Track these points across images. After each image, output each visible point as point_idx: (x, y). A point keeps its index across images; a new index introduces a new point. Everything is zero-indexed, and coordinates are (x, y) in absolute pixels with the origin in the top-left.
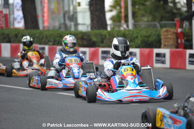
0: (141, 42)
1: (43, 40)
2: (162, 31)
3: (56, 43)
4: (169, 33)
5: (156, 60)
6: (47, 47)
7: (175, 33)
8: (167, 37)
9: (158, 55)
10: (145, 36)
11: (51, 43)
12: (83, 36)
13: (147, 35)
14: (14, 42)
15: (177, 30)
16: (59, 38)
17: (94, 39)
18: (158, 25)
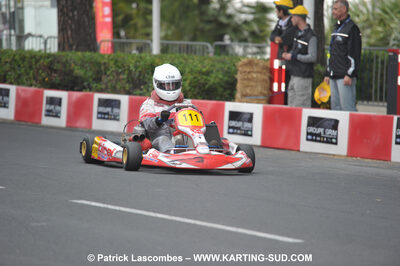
0: (190, 84)
2: (240, 63)
4: (255, 68)
7: (266, 68)
8: (250, 77)
12: (51, 63)
13: (204, 70)
15: (272, 64)
17: (79, 72)
18: (211, 49)
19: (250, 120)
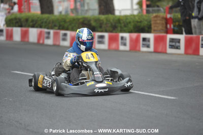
0: (133, 27)
1: (50, 25)
3: (61, 28)
4: (159, 19)
5: (143, 44)
6: (52, 32)
7: (163, 18)
8: (156, 22)
9: (144, 39)
10: (138, 22)
11: (57, 28)
12: (84, 21)
13: (139, 20)
14: (25, 26)
15: (166, 16)
16: (63, 23)
17: (93, 24)
19: (149, 41)
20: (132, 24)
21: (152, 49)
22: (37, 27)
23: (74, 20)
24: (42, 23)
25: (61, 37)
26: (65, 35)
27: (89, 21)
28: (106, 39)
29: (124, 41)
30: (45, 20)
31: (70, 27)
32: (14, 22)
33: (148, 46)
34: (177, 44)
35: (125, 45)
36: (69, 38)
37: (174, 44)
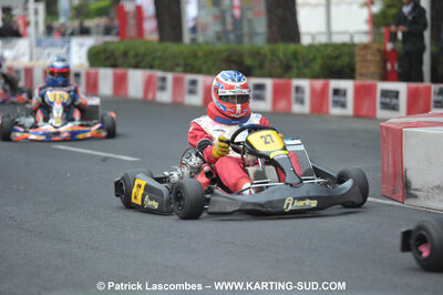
0: (320, 67)
3: (188, 68)
4: (370, 51)
5: (334, 102)
6: (170, 76)
8: (365, 58)
9: (336, 92)
10: (330, 57)
11: (180, 69)
12: (230, 55)
14: (122, 66)
15: (385, 45)
16: (192, 59)
17: (248, 61)
19: (344, 95)
20: (319, 61)
21: (349, 110)
22: (144, 68)
23: (212, 53)
24: (154, 59)
25: (186, 86)
26: (194, 83)
27: (240, 55)
28: (269, 92)
29: (300, 95)
30: (159, 53)
31: (205, 67)
32: (103, 57)
33: (343, 105)
34: (394, 101)
35: (301, 102)
36: (200, 88)
37: (387, 100)
